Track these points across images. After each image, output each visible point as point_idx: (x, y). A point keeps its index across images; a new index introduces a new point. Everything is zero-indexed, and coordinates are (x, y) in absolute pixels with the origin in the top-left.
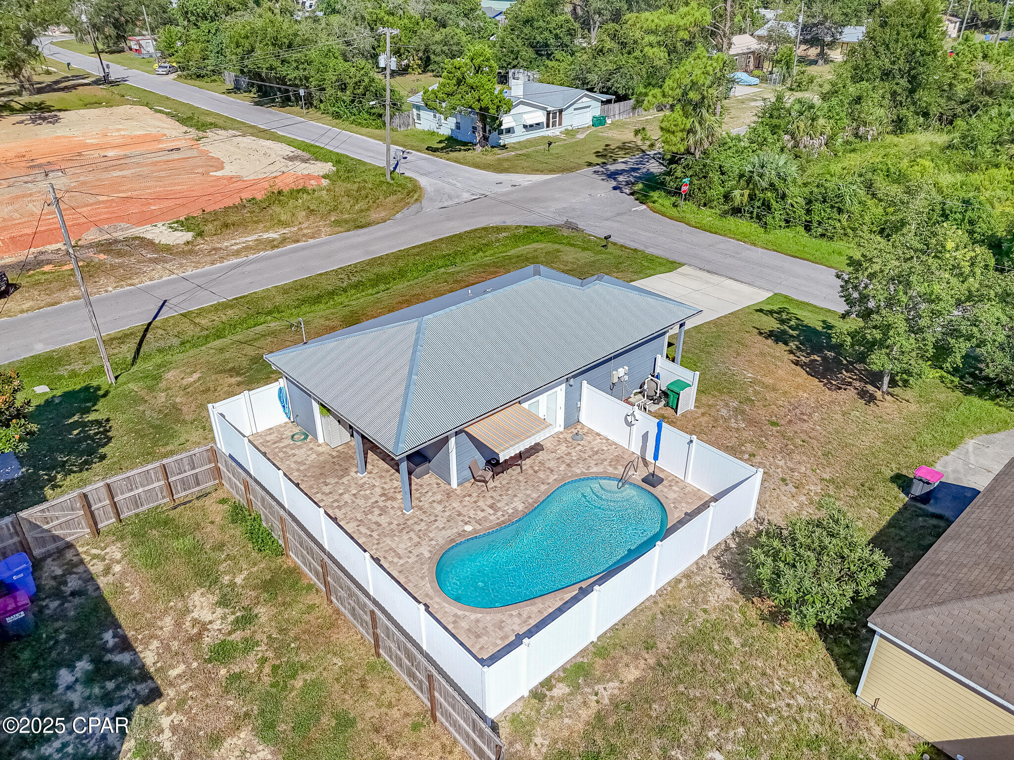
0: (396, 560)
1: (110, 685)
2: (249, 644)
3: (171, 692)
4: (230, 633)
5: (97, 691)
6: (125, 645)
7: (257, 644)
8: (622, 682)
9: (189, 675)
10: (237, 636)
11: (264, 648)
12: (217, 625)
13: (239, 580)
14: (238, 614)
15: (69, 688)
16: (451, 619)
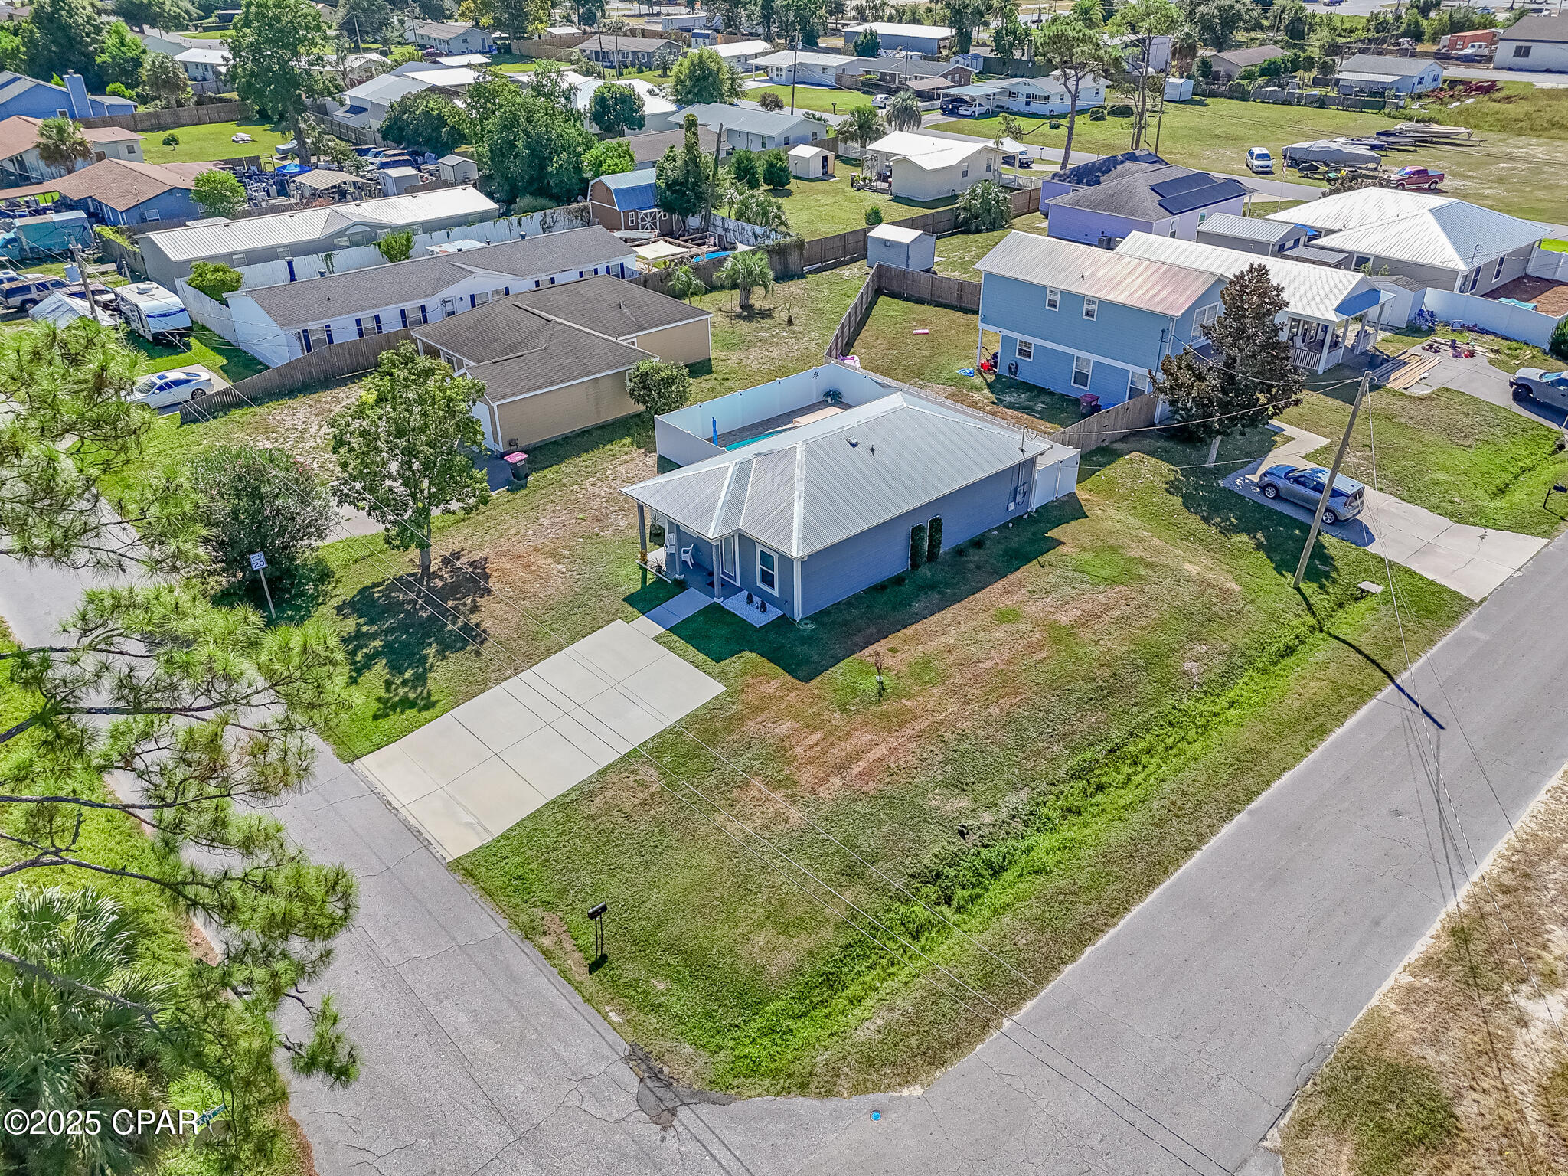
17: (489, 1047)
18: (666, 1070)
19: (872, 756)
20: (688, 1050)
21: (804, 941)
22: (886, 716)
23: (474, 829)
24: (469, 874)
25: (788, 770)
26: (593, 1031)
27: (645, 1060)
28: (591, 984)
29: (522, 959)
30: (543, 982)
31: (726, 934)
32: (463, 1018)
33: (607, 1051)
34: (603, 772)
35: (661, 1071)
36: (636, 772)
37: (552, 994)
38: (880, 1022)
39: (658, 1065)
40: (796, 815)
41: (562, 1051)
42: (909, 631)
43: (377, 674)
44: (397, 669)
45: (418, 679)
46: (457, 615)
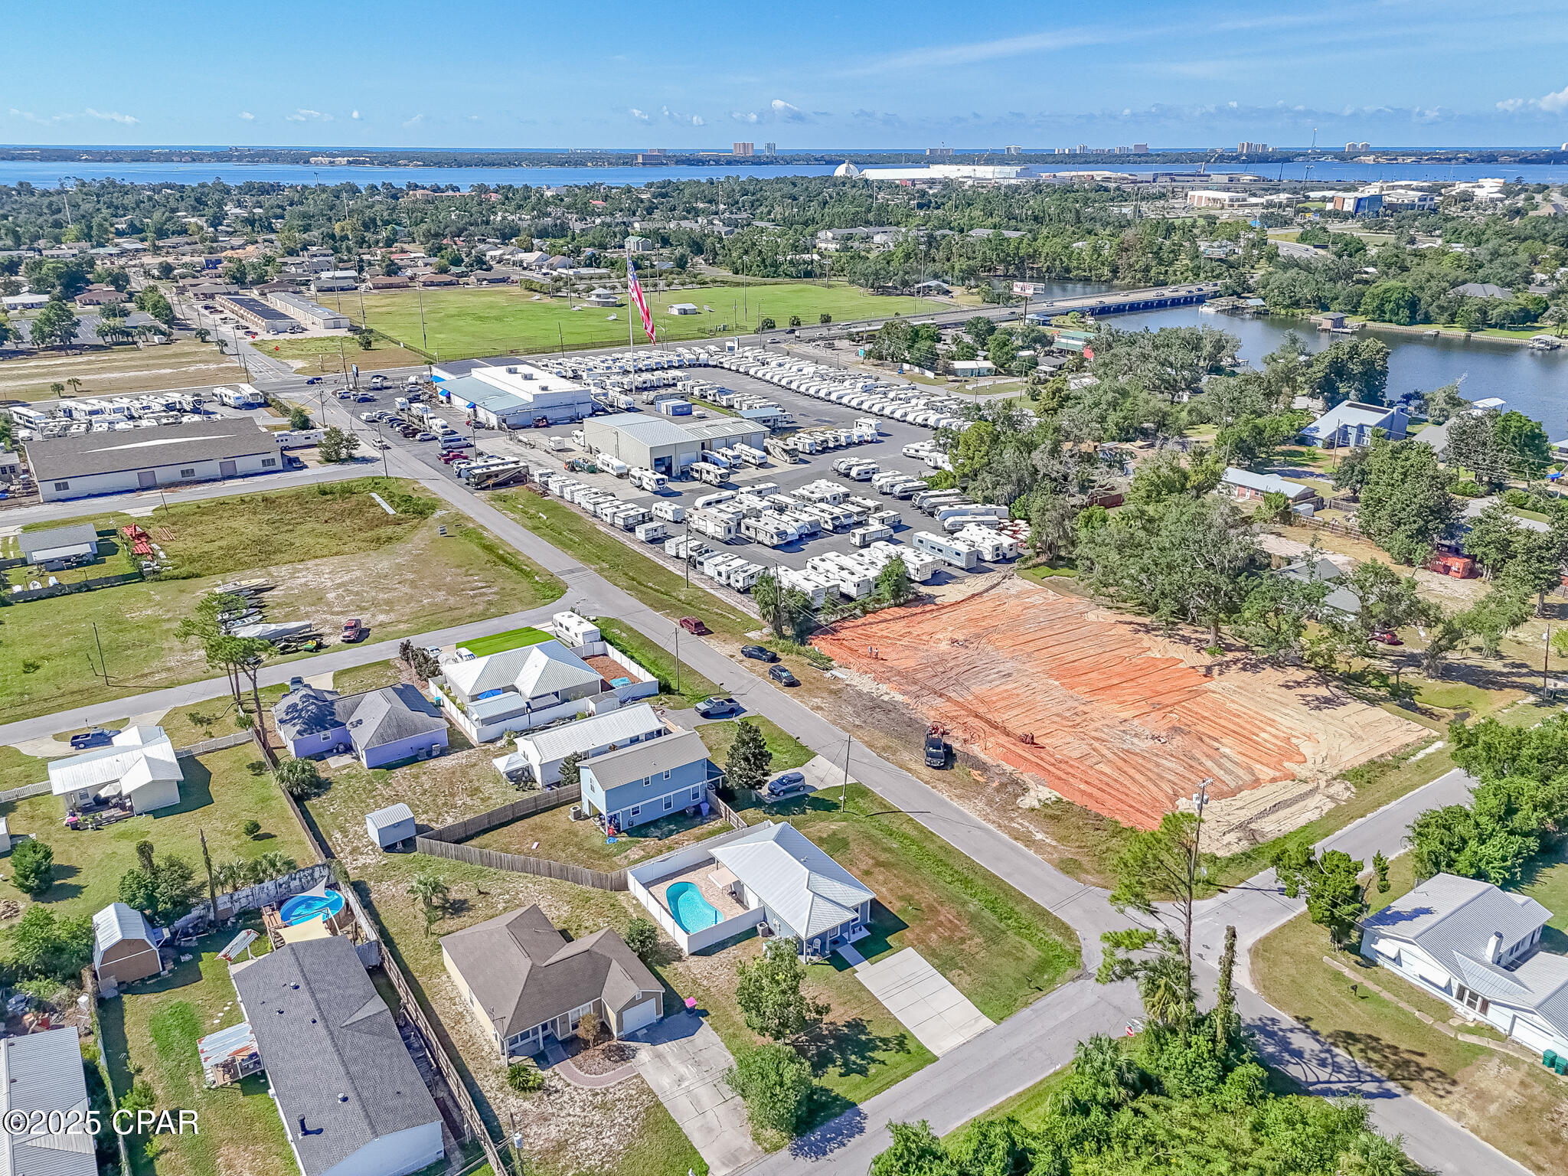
17: (1074, 1008)
23: (977, 1019)
24: (1001, 1019)
25: (956, 939)
28: (1045, 991)
30: (1048, 1000)
31: (1028, 961)
36: (954, 976)
37: (1053, 997)
38: (1057, 937)
40: (978, 940)
43: (878, 1055)
44: (875, 1048)
45: (884, 1040)
46: (836, 1029)
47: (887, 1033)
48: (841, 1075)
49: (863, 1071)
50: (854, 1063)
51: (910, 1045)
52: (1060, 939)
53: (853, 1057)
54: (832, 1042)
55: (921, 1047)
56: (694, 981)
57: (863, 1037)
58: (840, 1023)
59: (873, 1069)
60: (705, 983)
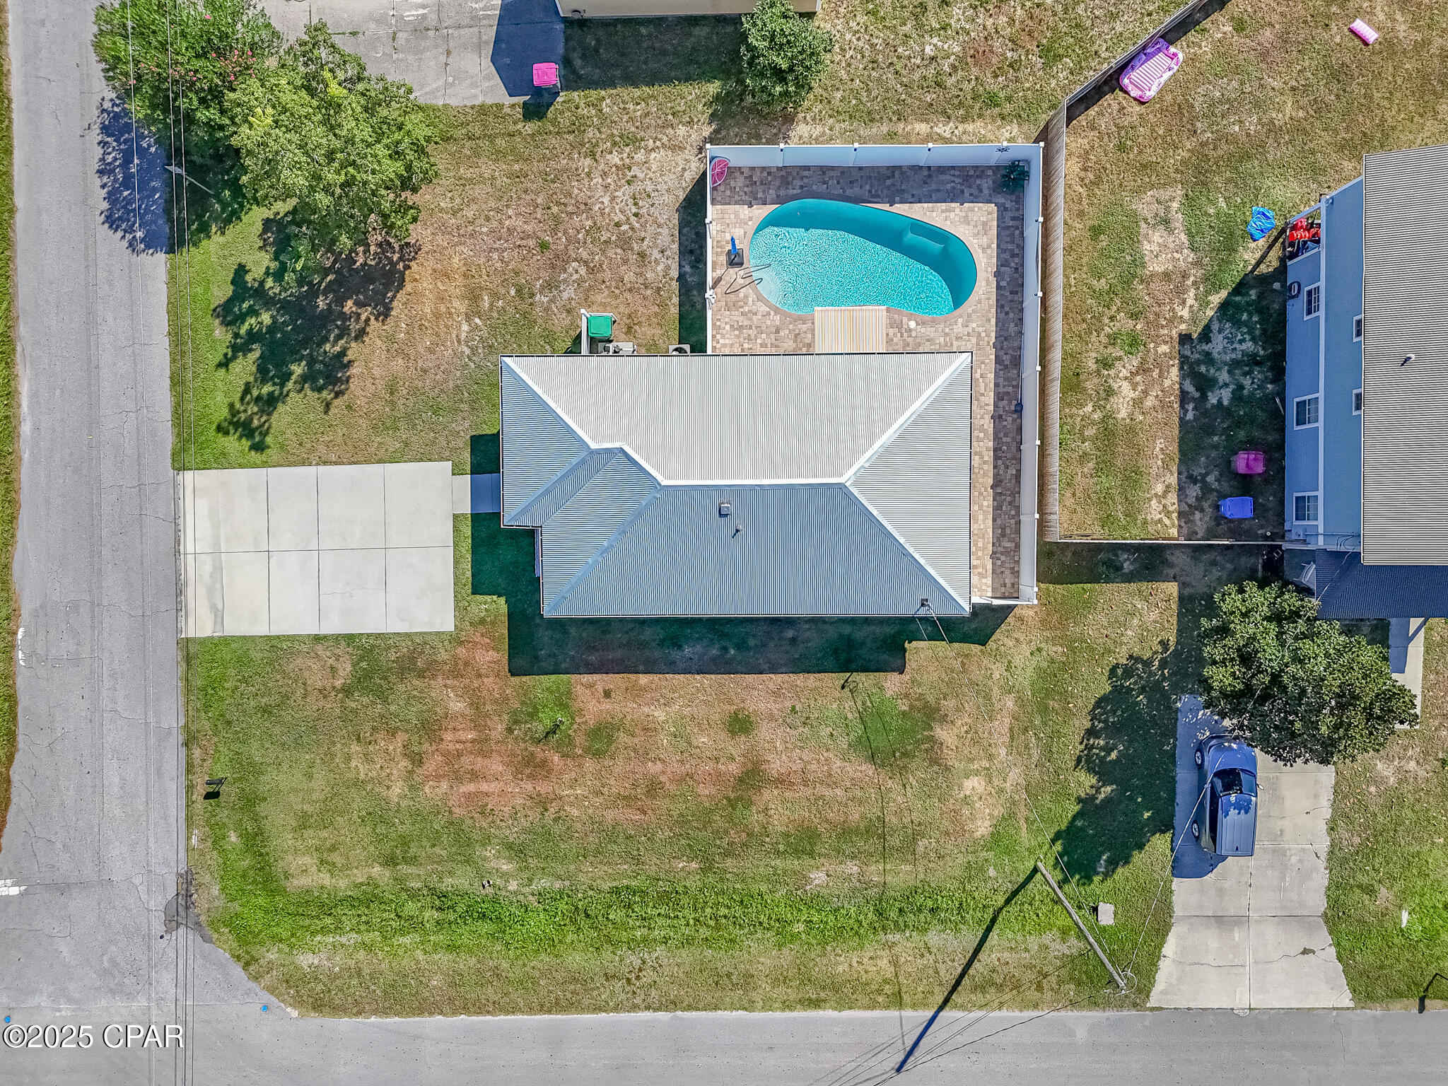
0: (983, 334)
1: (1203, 369)
2: (1113, 340)
3: (1174, 333)
4: (1120, 359)
5: (1212, 371)
6: (1184, 397)
7: (1109, 336)
8: (932, 127)
9: (1158, 340)
10: (1117, 352)
11: (1107, 328)
12: (1124, 373)
13: (1089, 408)
14: (1106, 373)
15: (1226, 385)
16: (989, 251)
17: (118, 812)
18: (195, 896)
19: (485, 787)
20: (215, 891)
21: (326, 880)
22: (529, 760)
23: (215, 616)
24: (188, 659)
25: (426, 746)
26: (175, 844)
27: (189, 883)
28: (200, 804)
29: (173, 759)
30: (173, 787)
31: (288, 840)
32: (117, 780)
33: (173, 864)
34: (318, 639)
35: (191, 896)
36: (338, 658)
37: (172, 802)
38: (316, 962)
39: (193, 890)
40: (397, 789)
41: (152, 845)
42: (643, 679)
43: (245, 367)
44: (263, 373)
45: (270, 403)
46: (344, 332)
47: (282, 417)
48: (241, 270)
49: (228, 314)
50: (252, 312)
51: (234, 444)
52: (306, 960)
53: (266, 318)
54: (321, 303)
55: (222, 461)
56: (633, 141)
57: (298, 369)
58: (355, 350)
59: (222, 336)
60: (615, 159)
